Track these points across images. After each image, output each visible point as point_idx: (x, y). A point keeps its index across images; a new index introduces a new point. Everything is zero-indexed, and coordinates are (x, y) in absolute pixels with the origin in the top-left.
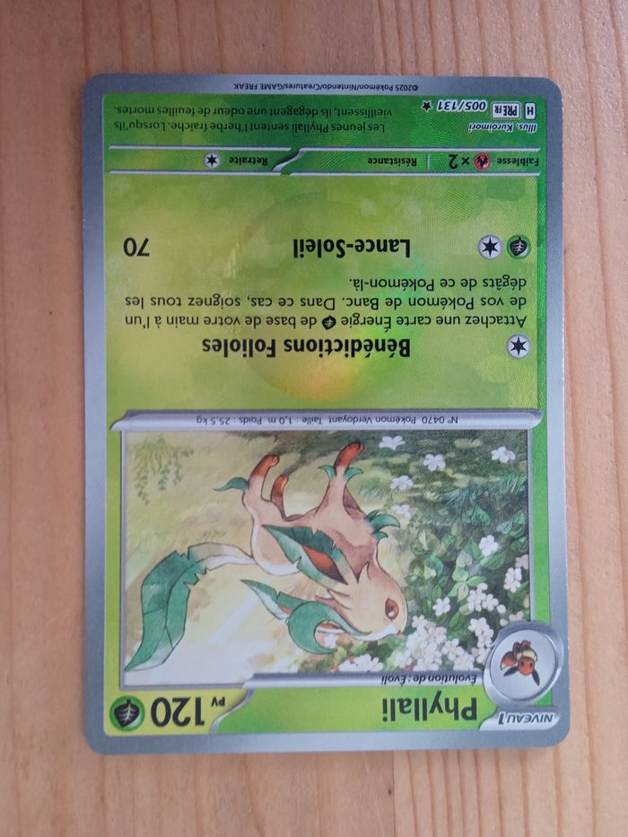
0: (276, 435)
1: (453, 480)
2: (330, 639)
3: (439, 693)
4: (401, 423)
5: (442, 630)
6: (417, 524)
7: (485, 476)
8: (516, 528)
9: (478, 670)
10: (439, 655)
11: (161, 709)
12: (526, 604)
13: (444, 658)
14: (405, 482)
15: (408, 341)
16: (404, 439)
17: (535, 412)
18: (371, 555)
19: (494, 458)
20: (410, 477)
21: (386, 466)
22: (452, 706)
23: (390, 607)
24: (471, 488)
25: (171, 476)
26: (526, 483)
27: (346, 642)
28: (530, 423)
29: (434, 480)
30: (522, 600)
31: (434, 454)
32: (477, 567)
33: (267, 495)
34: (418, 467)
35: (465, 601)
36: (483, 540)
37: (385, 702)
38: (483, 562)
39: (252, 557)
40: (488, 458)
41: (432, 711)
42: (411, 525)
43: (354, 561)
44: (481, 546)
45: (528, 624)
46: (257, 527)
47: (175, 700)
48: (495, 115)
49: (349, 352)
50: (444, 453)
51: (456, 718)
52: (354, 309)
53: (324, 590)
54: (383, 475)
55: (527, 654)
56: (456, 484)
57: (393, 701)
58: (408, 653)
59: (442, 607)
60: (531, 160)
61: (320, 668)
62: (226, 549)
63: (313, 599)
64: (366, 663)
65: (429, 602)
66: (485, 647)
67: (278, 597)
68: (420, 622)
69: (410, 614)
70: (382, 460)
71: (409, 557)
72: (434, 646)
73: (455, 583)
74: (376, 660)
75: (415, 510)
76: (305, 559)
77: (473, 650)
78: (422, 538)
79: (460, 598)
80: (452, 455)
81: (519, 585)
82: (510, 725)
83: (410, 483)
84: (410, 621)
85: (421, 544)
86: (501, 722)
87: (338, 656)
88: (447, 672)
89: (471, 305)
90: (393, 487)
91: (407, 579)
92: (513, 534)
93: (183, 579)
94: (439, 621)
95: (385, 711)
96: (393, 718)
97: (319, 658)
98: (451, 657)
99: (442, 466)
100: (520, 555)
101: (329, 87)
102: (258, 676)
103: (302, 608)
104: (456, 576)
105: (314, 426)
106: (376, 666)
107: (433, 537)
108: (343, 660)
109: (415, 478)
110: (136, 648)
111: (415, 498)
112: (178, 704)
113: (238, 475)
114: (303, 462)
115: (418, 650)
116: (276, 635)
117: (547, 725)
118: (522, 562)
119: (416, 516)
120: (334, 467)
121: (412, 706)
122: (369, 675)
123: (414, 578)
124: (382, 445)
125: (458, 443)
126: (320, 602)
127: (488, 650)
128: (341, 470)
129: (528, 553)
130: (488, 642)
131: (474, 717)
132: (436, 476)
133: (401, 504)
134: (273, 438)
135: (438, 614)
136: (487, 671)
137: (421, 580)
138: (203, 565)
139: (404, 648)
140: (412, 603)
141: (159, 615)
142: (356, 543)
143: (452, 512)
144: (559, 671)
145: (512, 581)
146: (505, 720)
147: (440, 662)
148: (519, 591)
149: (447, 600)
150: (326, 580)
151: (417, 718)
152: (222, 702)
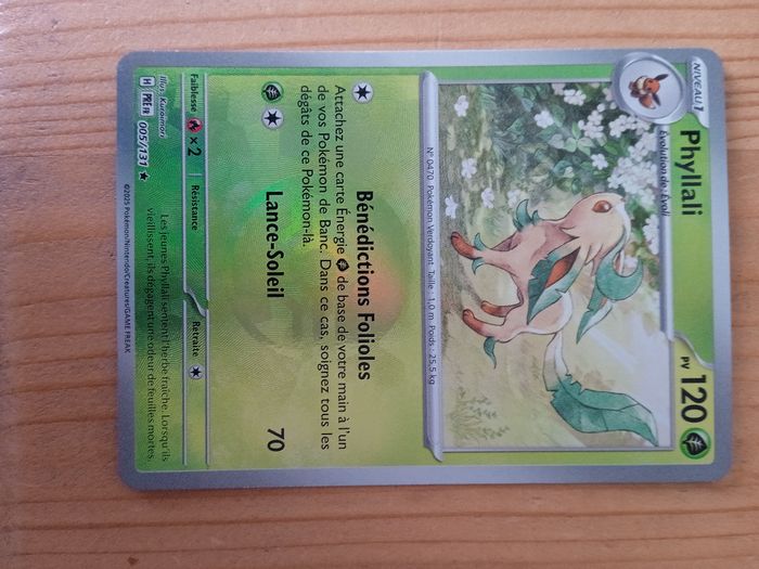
0: (445, 312)
1: (485, 151)
2: (629, 262)
3: (677, 165)
4: (433, 199)
5: (620, 161)
6: (525, 185)
7: (480, 123)
8: (527, 96)
9: (656, 129)
10: (642, 164)
11: (690, 414)
12: (596, 86)
13: (646, 159)
14: (488, 196)
15: (359, 193)
16: (448, 196)
17: (423, 78)
18: (554, 226)
19: (465, 115)
20: (482, 190)
21: (472, 212)
22: (688, 153)
23: (600, 209)
24: (492, 135)
25: (484, 407)
26: (487, 86)
27: (631, 248)
28: (432, 81)
29: (485, 169)
30: (592, 89)
31: (461, 168)
32: (564, 130)
33: (501, 320)
34: (473, 184)
35: (595, 141)
36: (539, 124)
37: (685, 213)
38: (559, 124)
39: (556, 333)
40: (465, 120)
41: (692, 170)
42: (526, 189)
43: (559, 242)
44: (545, 126)
45: (614, 84)
46: (530, 329)
47: (684, 402)
48: (152, 113)
49: (369, 246)
50: (460, 160)
51: (698, 149)
52: (330, 242)
53: (585, 268)
54: (481, 215)
55: (640, 85)
56: (488, 149)
57: (685, 206)
58: (641, 192)
59: (599, 162)
60: (192, 81)
61: (655, 272)
62: (549, 357)
63: (593, 278)
64: (650, 231)
65: (596, 173)
66: (635, 122)
67: (592, 310)
68: (613, 181)
69: (607, 190)
70: (467, 216)
71: (555, 191)
72: (636, 169)
73: (577, 150)
74: (647, 221)
75: (513, 186)
76: (557, 285)
77: (638, 133)
78: (538, 179)
79: (592, 145)
80: (462, 152)
81: (579, 92)
82: (704, 101)
83: (488, 190)
84: (613, 190)
85: (543, 181)
86: (701, 109)
87: (646, 256)
88: (657, 157)
89: (326, 136)
90: (491, 206)
91: (575, 193)
92: (533, 98)
93: (576, 396)
94: (613, 164)
95: (693, 213)
96: (699, 206)
97: (647, 272)
98: (645, 153)
99: (472, 161)
100: (552, 91)
101: (127, 266)
102: (663, 328)
103: (602, 287)
104: (572, 149)
105: (436, 277)
106: (653, 220)
107: (537, 169)
108: (648, 251)
109: (483, 187)
110: (638, 437)
111: (502, 186)
112: (687, 399)
113: (481, 346)
114: (469, 288)
115: (639, 183)
116: (626, 312)
117: (703, 69)
118: (558, 89)
119: (518, 185)
120: (474, 259)
121: (689, 188)
122: (661, 227)
123: (574, 187)
124: (454, 217)
125: (451, 145)
126: (596, 272)
127: (638, 120)
128: (476, 253)
129: (550, 84)
130: (631, 119)
131: (697, 133)
132: (482, 166)
133: (507, 198)
134: (448, 315)
135: (606, 165)
136: (657, 121)
137: (576, 180)
138: (563, 378)
139: (637, 196)
140: (597, 188)
141: (609, 417)
142: (544, 240)
143: (513, 152)
144: (656, 57)
145: (576, 98)
146: (700, 106)
147: (649, 163)
148: (585, 92)
149: (594, 157)
150: (576, 266)
151: (699, 184)
152: (686, 359)
